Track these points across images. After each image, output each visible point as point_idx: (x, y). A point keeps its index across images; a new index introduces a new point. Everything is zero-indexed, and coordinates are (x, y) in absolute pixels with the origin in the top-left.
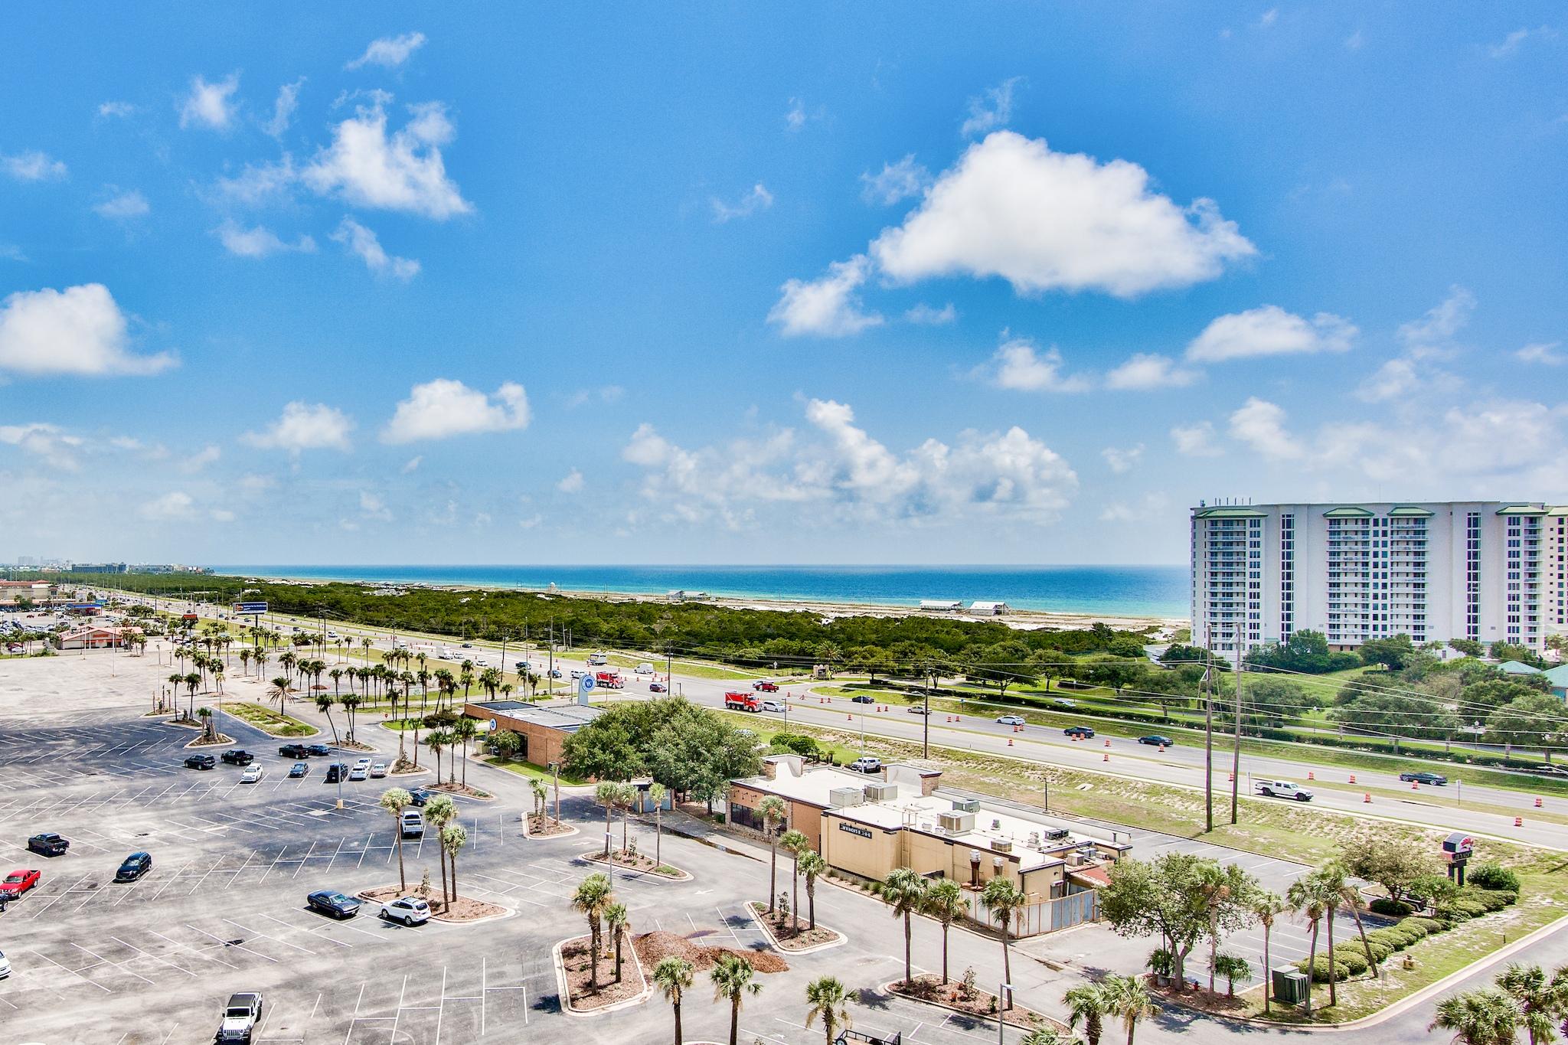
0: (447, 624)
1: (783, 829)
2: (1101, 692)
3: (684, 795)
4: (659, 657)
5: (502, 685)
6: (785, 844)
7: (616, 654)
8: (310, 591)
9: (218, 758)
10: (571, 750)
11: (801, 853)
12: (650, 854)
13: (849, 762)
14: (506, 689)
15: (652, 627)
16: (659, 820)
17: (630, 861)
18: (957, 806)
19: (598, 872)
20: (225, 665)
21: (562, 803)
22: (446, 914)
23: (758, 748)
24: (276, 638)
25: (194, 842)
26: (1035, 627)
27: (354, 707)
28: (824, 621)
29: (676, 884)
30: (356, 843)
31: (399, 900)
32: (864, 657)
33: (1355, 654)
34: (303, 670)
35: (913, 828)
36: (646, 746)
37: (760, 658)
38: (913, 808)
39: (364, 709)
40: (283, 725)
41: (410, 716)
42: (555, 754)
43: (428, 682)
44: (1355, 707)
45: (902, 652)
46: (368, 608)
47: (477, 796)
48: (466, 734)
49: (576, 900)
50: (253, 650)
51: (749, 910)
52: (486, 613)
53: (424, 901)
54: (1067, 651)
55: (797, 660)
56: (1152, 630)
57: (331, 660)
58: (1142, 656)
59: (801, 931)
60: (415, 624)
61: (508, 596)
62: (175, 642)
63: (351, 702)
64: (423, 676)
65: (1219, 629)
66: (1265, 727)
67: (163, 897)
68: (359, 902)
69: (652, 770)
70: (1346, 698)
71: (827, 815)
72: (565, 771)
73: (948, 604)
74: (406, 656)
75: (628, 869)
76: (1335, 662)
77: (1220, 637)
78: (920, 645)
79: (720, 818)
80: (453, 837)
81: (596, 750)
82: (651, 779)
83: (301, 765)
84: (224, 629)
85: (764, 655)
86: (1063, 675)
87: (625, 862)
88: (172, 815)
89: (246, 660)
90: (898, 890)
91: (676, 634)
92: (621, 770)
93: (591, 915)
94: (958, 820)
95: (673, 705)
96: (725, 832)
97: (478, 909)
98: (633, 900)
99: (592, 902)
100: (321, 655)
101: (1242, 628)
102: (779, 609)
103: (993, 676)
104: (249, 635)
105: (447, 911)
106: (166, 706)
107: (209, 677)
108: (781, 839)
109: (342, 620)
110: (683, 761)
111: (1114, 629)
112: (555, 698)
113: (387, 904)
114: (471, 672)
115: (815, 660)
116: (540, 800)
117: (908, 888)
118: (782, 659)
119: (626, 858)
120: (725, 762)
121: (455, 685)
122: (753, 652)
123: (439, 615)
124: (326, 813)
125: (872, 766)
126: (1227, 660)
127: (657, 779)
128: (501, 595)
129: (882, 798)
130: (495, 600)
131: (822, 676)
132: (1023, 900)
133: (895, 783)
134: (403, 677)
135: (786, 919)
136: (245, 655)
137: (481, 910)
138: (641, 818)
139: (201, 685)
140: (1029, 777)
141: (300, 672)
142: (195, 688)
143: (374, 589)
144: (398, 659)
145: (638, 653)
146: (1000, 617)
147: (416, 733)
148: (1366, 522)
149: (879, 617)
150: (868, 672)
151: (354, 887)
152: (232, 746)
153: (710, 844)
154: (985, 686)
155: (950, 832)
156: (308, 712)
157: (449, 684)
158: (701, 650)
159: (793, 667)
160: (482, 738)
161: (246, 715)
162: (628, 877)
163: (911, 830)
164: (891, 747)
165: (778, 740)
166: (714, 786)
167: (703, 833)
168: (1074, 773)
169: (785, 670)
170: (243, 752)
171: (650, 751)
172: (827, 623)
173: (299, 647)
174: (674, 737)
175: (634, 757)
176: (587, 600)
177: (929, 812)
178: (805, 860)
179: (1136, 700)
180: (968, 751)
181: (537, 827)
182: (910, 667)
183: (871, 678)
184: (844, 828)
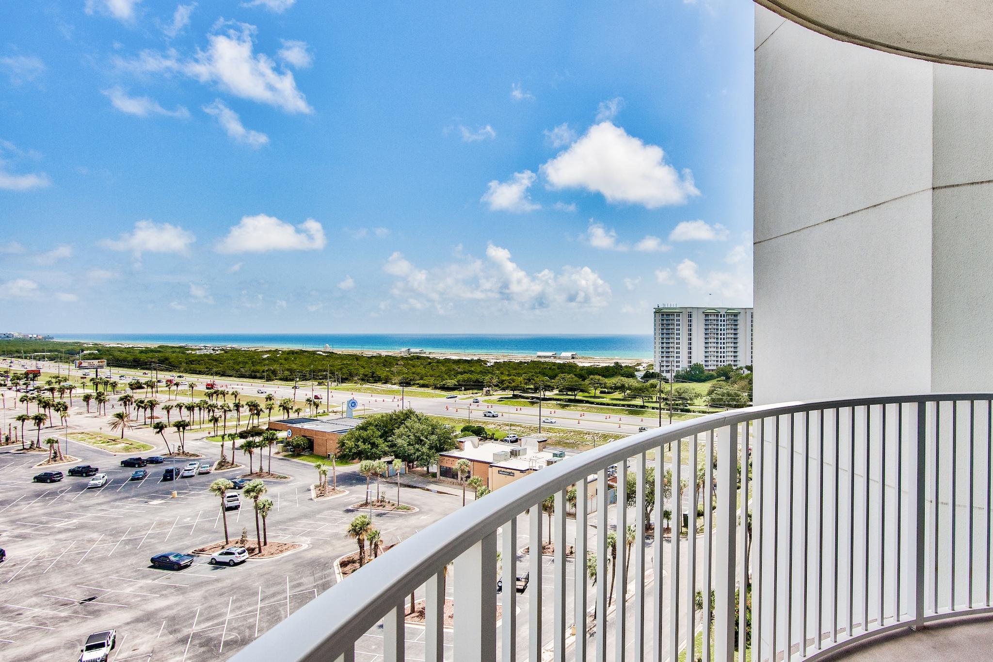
0: (253, 371)
1: (468, 477)
2: (617, 395)
3: (413, 465)
4: (396, 387)
5: (295, 408)
6: (470, 484)
7: (370, 386)
8: (141, 352)
9: (65, 473)
10: (343, 444)
11: (479, 488)
12: (393, 500)
13: (502, 438)
14: (298, 411)
15: (392, 370)
16: (399, 480)
17: (382, 505)
18: (555, 455)
19: (362, 514)
20: (69, 405)
21: (337, 477)
22: (259, 554)
23: (454, 434)
24: (114, 385)
25: (46, 535)
26: (589, 365)
27: (184, 429)
28: (489, 364)
29: (409, 515)
30: (189, 519)
31: (224, 551)
32: (510, 383)
33: (714, 373)
34: (139, 407)
35: (534, 468)
36: (390, 438)
37: (455, 385)
38: (534, 458)
39: (191, 430)
40: (123, 445)
41: (228, 432)
42: (333, 448)
43: (241, 409)
44: (714, 396)
45: (528, 380)
46: (192, 362)
47: (279, 479)
48: (271, 440)
49: (349, 531)
50: (95, 394)
52: (281, 364)
53: (243, 549)
54: (603, 376)
55: (475, 385)
56: (638, 365)
57: (162, 397)
58: (634, 377)
60: (231, 373)
61: (297, 353)
62: (18, 391)
63: (182, 425)
64: (237, 406)
65: (665, 364)
66: (681, 407)
67: (18, 578)
68: (192, 556)
69: (394, 452)
70: (710, 393)
71: (491, 466)
72: (339, 457)
73: (550, 354)
74: (223, 394)
75: (380, 510)
76: (707, 377)
77: (665, 367)
78: (537, 375)
79: (434, 475)
80: (264, 505)
81: (360, 443)
82: (393, 457)
83: (141, 471)
84: (66, 380)
85: (456, 383)
86: (602, 388)
87: (378, 506)
88: (24, 518)
89: (88, 402)
91: (406, 373)
92: (375, 453)
93: (359, 539)
95: (406, 414)
96: (437, 482)
97: (282, 548)
98: (383, 527)
99: (360, 531)
100: (154, 395)
101: (673, 363)
102: (464, 358)
103: (571, 390)
104: (90, 384)
105: (260, 552)
106: (13, 439)
107: (54, 416)
108: (467, 483)
109: (170, 371)
110: (412, 445)
111: (623, 365)
112: (331, 414)
113: (216, 555)
114: (272, 401)
115: (484, 385)
116: (323, 476)
118: (467, 385)
119: (379, 504)
120: (436, 444)
121: (261, 410)
122: (451, 382)
123: (247, 366)
124: (162, 501)
125: (514, 439)
126: (667, 377)
127: (397, 457)
128: (292, 352)
129: (519, 455)
130: (288, 356)
131: (488, 394)
133: (525, 447)
134: (222, 407)
136: (87, 398)
137: (284, 548)
138: (388, 480)
139: (47, 423)
140: (587, 438)
141: (137, 408)
142: (42, 424)
144: (217, 395)
145: (384, 386)
146: (574, 360)
147: (234, 443)
148: (717, 315)
149: (516, 361)
150: (511, 390)
151: (188, 547)
152: (79, 462)
153: (428, 490)
154: (567, 395)
156: (149, 433)
157: (257, 409)
158: (421, 382)
159: (472, 389)
160: (282, 442)
161: (90, 440)
162: (380, 515)
163: (533, 470)
164: (523, 429)
165: (464, 430)
166: (430, 458)
167: (424, 484)
168: (606, 434)
169: (468, 391)
170: (89, 466)
171: (392, 441)
172: (490, 365)
173: (134, 391)
174: (407, 431)
175: (383, 445)
176: (350, 355)
177: (542, 460)
178: (480, 491)
179: (632, 398)
180: (560, 428)
181: (321, 493)
182: (532, 387)
183: (513, 393)
184: (500, 473)
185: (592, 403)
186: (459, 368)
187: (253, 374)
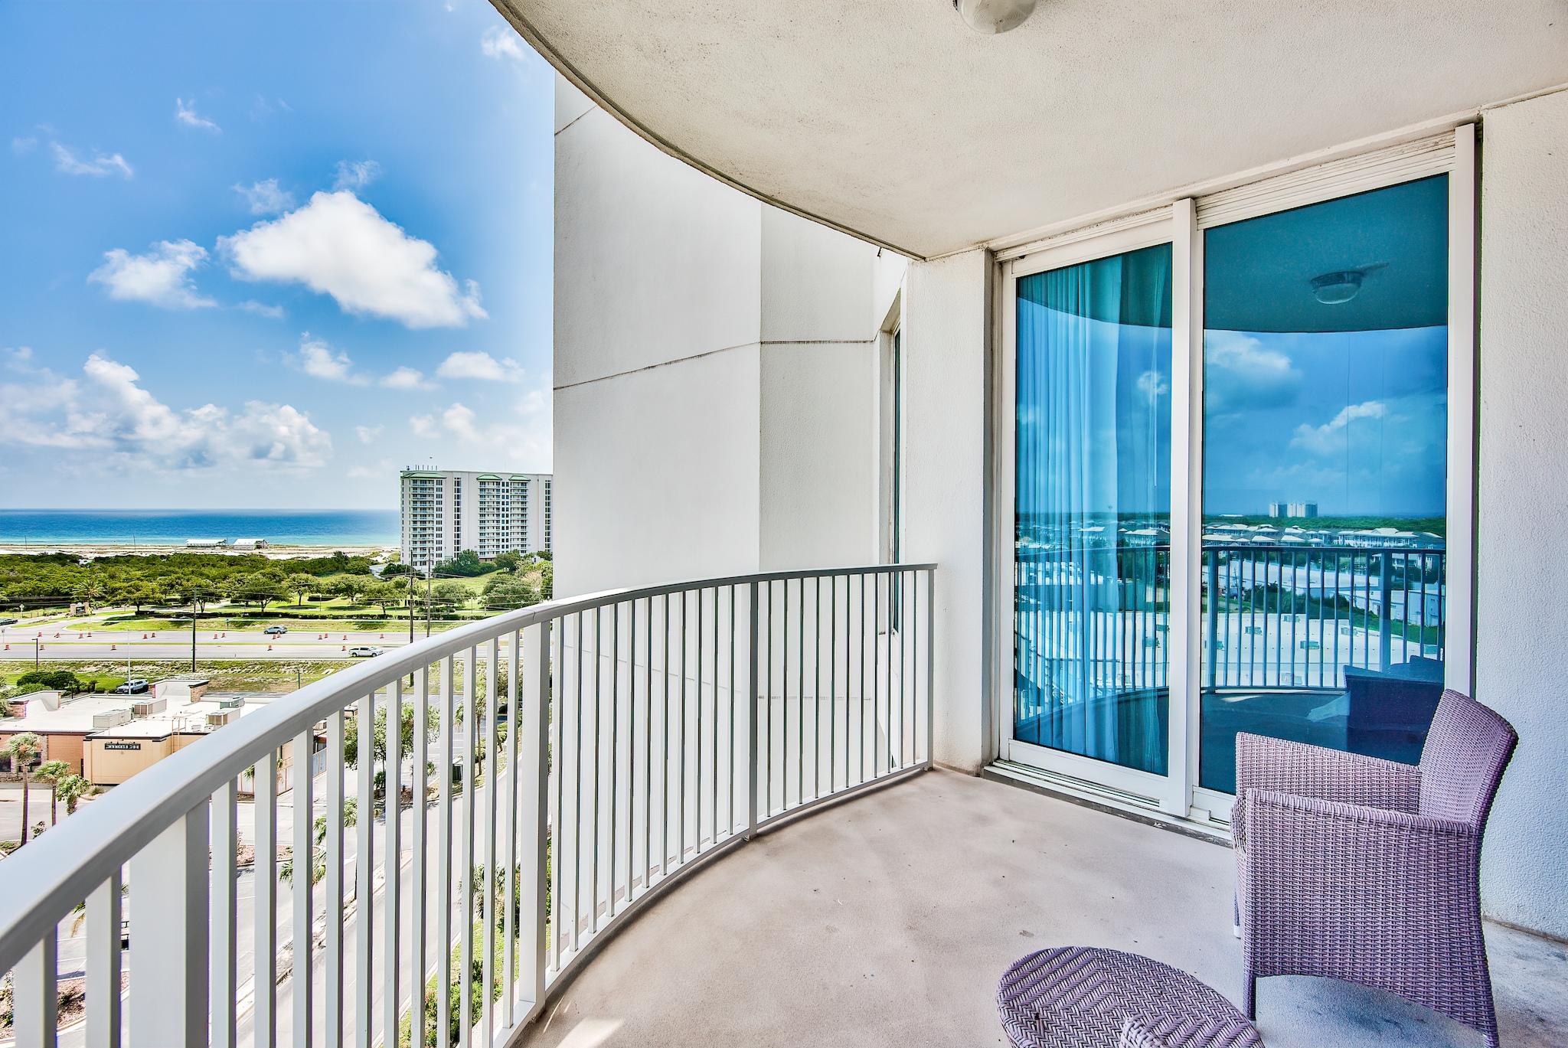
1: (37, 763)
2: (339, 601)
6: (40, 776)
11: (60, 780)
13: (112, 688)
18: (224, 705)
26: (289, 557)
28: (82, 562)
32: (129, 592)
33: (492, 563)
35: (183, 731)
38: (183, 715)
44: (493, 594)
45: (168, 585)
54: (314, 574)
55: (49, 600)
56: (375, 554)
58: (368, 573)
65: (418, 552)
66: (445, 613)
70: (487, 591)
71: (90, 739)
73: (214, 541)
76: (483, 569)
77: (418, 557)
78: (186, 578)
85: (6, 598)
86: (312, 592)
94: (225, 716)
101: (431, 550)
102: (24, 553)
103: (254, 597)
111: (349, 556)
115: (73, 599)
118: (31, 601)
125: (139, 687)
126: (423, 572)
129: (151, 713)
131: (81, 612)
132: (281, 764)
133: (163, 698)
140: (285, 672)
146: (260, 550)
148: (498, 484)
149: (144, 555)
150: (133, 604)
154: (248, 606)
159: (44, 607)
163: (181, 734)
164: (158, 668)
165: (28, 680)
168: (320, 662)
169: (35, 612)
172: (85, 563)
177: (198, 715)
178: (65, 786)
179: (364, 604)
180: (233, 660)
182: (177, 596)
183: (137, 610)
184: (110, 747)
185: (296, 616)
186: (12, 570)
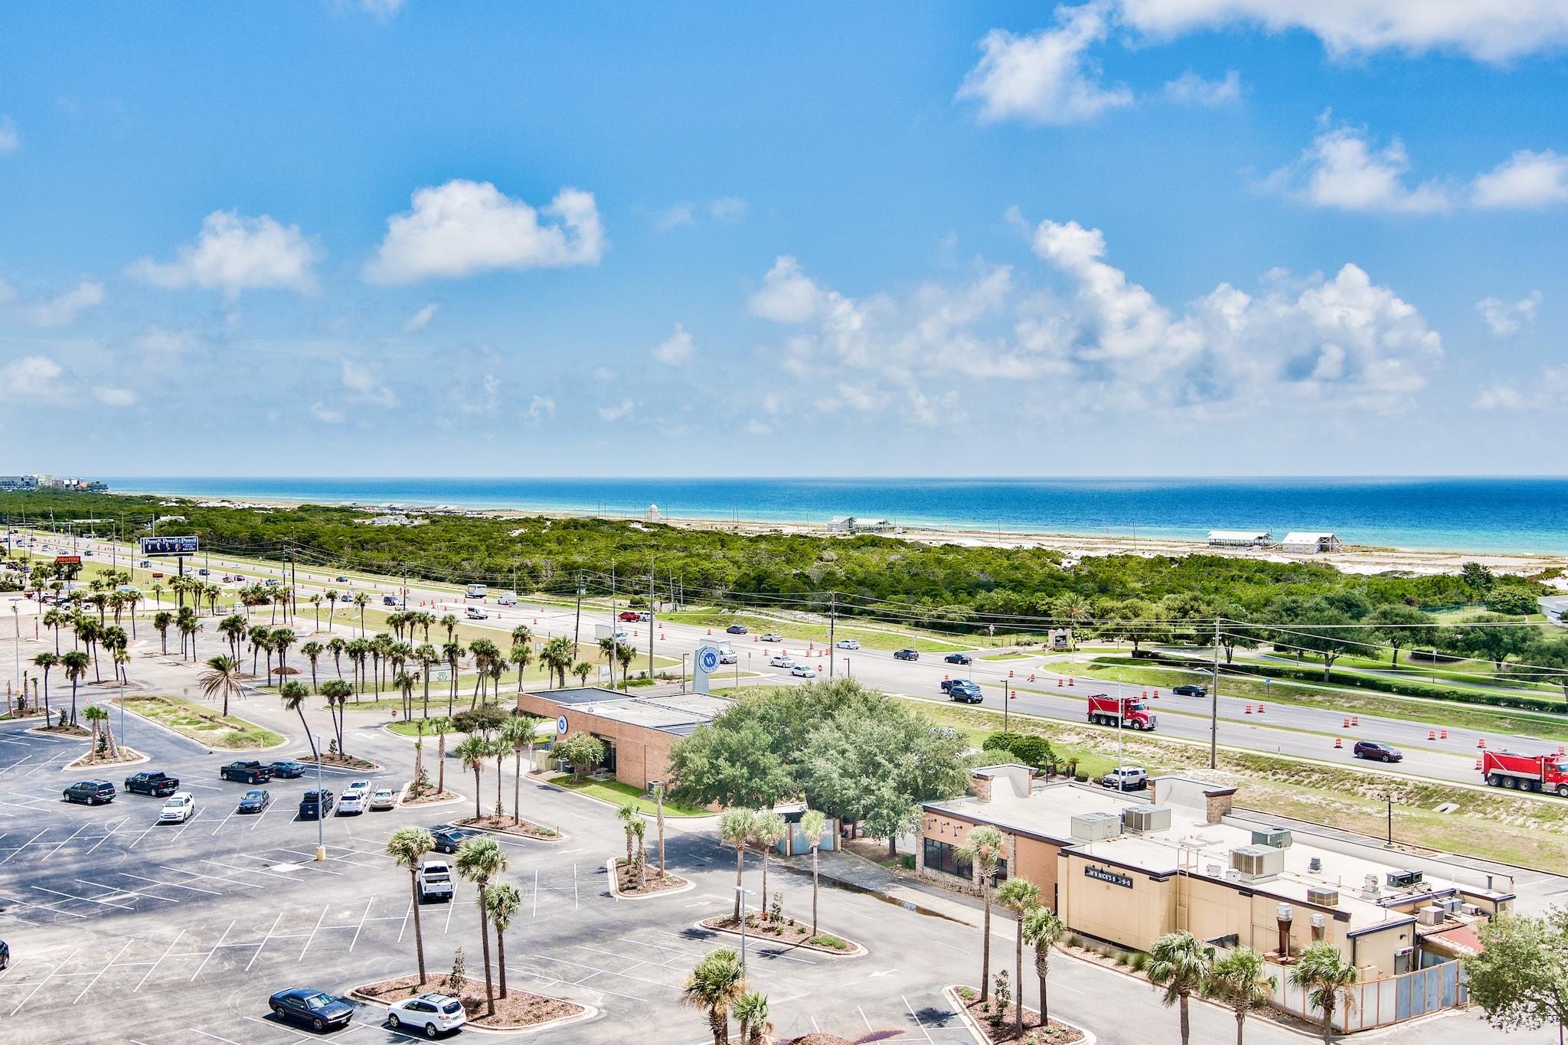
0: (488, 569)
1: (1001, 876)
2: (1476, 666)
3: (854, 828)
4: (816, 619)
5: (575, 664)
6: (1004, 898)
7: (752, 615)
8: (267, 520)
9: (119, 786)
10: (682, 762)
11: (1028, 912)
12: (802, 918)
13: (1100, 775)
14: (583, 670)
15: (806, 572)
16: (816, 866)
17: (773, 930)
18: (1258, 838)
19: (724, 947)
20: (129, 636)
21: (668, 843)
22: (490, 1018)
23: (964, 755)
24: (213, 593)
25: (82, 920)
26: (1377, 570)
27: (342, 700)
28: (1065, 563)
29: (841, 962)
30: (347, 913)
31: (416, 999)
32: (1125, 617)
34: (258, 644)
35: (1193, 871)
36: (797, 754)
37: (970, 619)
38: (1193, 842)
39: (357, 703)
40: (226, 730)
41: (433, 713)
42: (658, 770)
43: (460, 659)
45: (1180, 610)
46: (363, 545)
47: (538, 836)
48: (520, 741)
49: (691, 990)
50: (176, 614)
51: (950, 998)
52: (550, 552)
53: (455, 1000)
54: (1425, 607)
55: (1023, 621)
56: (1551, 573)
57: (304, 627)
58: (1534, 612)
59: (1027, 1028)
60: (440, 571)
61: (584, 525)
62: (43, 600)
63: (336, 694)
64: (452, 651)
67: (28, 1009)
68: (351, 1003)
69: (806, 790)
71: (1066, 854)
72: (674, 794)
73: (1250, 536)
74: (425, 621)
75: (769, 942)
78: (1206, 599)
79: (909, 862)
80: (501, 900)
81: (721, 762)
82: (805, 804)
83: (257, 794)
84: (126, 580)
85: (974, 614)
86: (1417, 642)
87: (765, 930)
88: (45, 878)
89: (163, 629)
90: (1170, 965)
91: (842, 583)
92: (760, 791)
93: (713, 1013)
94: (1260, 859)
95: (837, 693)
96: (915, 881)
97: (538, 1009)
98: (776, 987)
99: (714, 991)
100: (288, 619)
102: (998, 545)
103: (1314, 644)
104: (169, 590)
105: (491, 1013)
106: (31, 705)
107: (102, 655)
108: (998, 892)
109: (322, 565)
110: (853, 776)
111: (1495, 573)
112: (659, 682)
113: (397, 1006)
114: (527, 644)
115: (1052, 622)
116: (635, 838)
117: (1185, 961)
118: (1003, 621)
119: (767, 924)
120: (915, 778)
121: (503, 665)
122: (958, 612)
123: (477, 556)
124: (297, 867)
125: (1133, 780)
127: (813, 804)
128: (574, 524)
129: (1148, 828)
130: (564, 533)
131: (1061, 646)
132: (1353, 977)
133: (1168, 805)
134: (420, 654)
135: (1006, 1011)
136: (162, 621)
137: (544, 1010)
138: (789, 864)
139: (90, 674)
140: (1364, 794)
141: (253, 647)
142: (79, 675)
143: (372, 515)
144: (412, 624)
145: (786, 614)
146: (1327, 555)
147: (442, 741)
149: (1146, 556)
150: (1129, 639)
151: (343, 981)
152: (143, 765)
153: (892, 901)
154: (1301, 657)
155: (1247, 877)
156: (269, 708)
157: (493, 662)
158: (879, 607)
159: (1018, 632)
160: (546, 746)
161: (165, 716)
162: (767, 954)
163: (1191, 875)
164: (1161, 752)
165: (996, 743)
166: (898, 814)
167: (881, 884)
168: (1432, 787)
169: (1006, 638)
170: (162, 775)
171: (802, 761)
172: (1069, 566)
173: (251, 608)
174: (840, 740)
175: (779, 771)
176: (707, 533)
177: (1217, 848)
178: (1034, 923)
179: (1525, 678)
180: (1276, 756)
181: (630, 881)
182: (1191, 631)
183: (1134, 648)
184: (1091, 873)
185: (1387, 688)
186: (982, 572)
187: (488, 575)
